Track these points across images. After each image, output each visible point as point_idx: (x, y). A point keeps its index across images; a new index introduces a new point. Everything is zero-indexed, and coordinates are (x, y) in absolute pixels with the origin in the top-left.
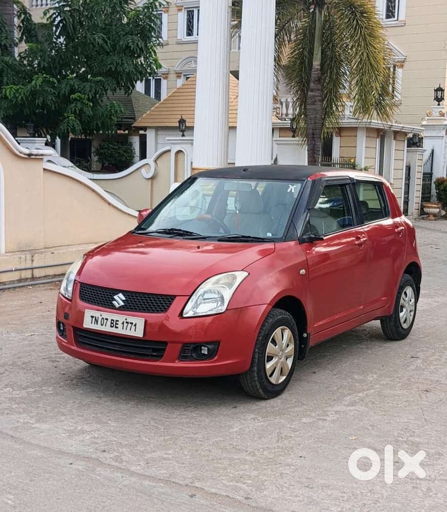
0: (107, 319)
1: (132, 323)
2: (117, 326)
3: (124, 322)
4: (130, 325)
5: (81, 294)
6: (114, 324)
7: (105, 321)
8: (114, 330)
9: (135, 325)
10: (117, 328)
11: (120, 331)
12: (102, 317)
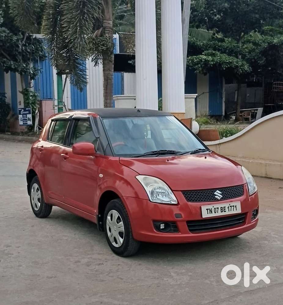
0: (218, 208)
1: (234, 206)
2: (225, 210)
3: (229, 207)
4: (232, 207)
5: (186, 198)
6: (223, 209)
7: (217, 209)
8: (224, 214)
9: (236, 207)
10: (225, 211)
11: (227, 213)
12: (214, 208)
